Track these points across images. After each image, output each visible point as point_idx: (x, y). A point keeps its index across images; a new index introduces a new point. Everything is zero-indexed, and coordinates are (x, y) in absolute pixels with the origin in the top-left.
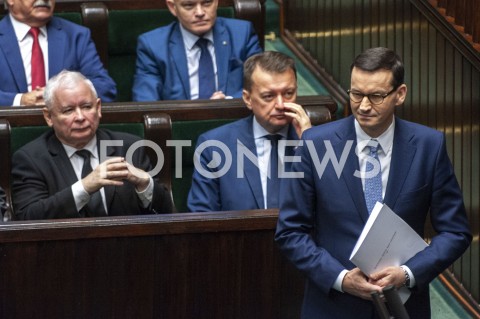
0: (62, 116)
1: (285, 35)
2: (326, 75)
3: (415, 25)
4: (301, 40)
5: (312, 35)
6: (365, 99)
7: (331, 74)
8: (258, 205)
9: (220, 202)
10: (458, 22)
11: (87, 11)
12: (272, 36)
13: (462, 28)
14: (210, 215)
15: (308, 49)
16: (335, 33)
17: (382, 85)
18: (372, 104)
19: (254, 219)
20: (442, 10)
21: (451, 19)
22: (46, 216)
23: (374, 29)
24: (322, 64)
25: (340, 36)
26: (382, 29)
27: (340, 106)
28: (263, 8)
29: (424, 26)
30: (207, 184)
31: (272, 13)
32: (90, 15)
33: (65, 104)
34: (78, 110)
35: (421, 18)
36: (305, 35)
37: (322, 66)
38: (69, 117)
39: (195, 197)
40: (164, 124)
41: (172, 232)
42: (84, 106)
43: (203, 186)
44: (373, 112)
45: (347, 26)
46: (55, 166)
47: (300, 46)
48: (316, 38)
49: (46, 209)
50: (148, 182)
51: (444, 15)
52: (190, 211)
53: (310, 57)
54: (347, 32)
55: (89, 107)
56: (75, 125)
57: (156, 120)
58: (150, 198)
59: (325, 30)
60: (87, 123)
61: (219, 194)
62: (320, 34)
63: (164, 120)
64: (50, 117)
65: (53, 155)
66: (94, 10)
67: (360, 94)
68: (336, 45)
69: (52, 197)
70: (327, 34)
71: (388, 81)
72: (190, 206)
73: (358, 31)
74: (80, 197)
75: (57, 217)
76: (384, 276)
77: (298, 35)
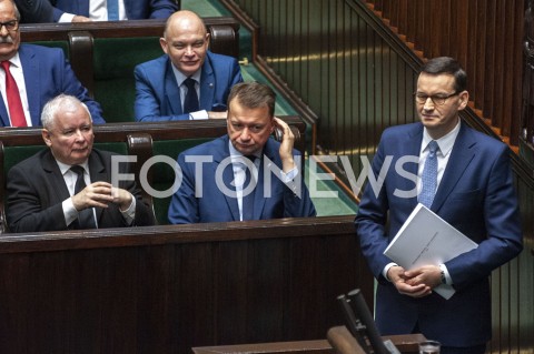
0: (64, 138)
1: (258, 60)
2: (296, 96)
3: (378, 50)
4: (272, 65)
5: (283, 60)
6: (429, 99)
7: (300, 96)
8: (234, 218)
9: (198, 215)
10: (417, 48)
11: (74, 39)
12: (245, 61)
13: (421, 53)
14: (189, 227)
15: (278, 74)
16: (304, 58)
17: (444, 87)
18: (435, 105)
19: (230, 231)
20: (403, 37)
21: (410, 45)
22: (38, 229)
23: (340, 54)
24: (291, 87)
25: (308, 61)
26: (347, 54)
27: (308, 125)
28: (237, 35)
29: (386, 50)
30: (187, 199)
31: (246, 40)
32: (76, 42)
33: (66, 126)
34: (79, 132)
35: (383, 44)
36: (276, 60)
37: (292, 89)
38: (70, 138)
39: (176, 211)
40: (146, 143)
41: (154, 243)
42: (84, 128)
43: (183, 200)
44: (436, 112)
45: (315, 52)
46: (48, 183)
47: (271, 70)
48: (286, 62)
49: (38, 222)
50: (130, 201)
51: (404, 41)
52: (171, 223)
53: (281, 81)
54: (314, 57)
55: (87, 129)
56: (76, 146)
57: (138, 139)
58: (133, 216)
59: (294, 56)
60: (86, 144)
61: (198, 208)
62: (290, 59)
63: (146, 139)
64: (48, 137)
65: (47, 171)
66: (80, 38)
67: (425, 96)
68: (304, 69)
69: (44, 212)
70: (296, 59)
71: (450, 84)
72: (170, 218)
73: (325, 56)
74: (69, 213)
75: (48, 229)
76: (418, 274)
77: (269, 60)
